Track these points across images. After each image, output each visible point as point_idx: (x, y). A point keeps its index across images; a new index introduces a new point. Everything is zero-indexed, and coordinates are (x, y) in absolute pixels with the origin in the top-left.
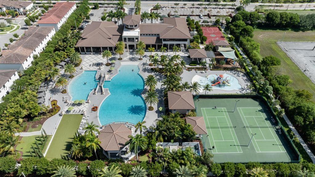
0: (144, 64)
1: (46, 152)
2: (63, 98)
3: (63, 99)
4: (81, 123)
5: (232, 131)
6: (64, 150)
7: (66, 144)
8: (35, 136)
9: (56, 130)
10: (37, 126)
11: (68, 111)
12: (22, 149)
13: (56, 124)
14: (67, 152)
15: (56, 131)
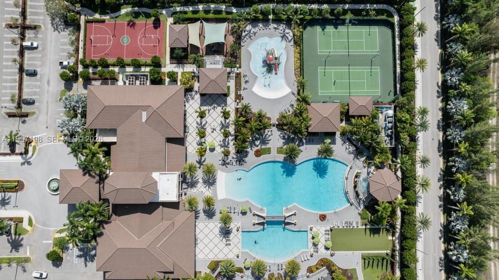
0: (224, 163)
1: (382, 252)
2: (303, 262)
3: (305, 261)
4: (345, 227)
5: (353, 69)
6: (379, 235)
7: (372, 235)
8: (362, 271)
10: (350, 274)
11: (327, 248)
12: (378, 277)
14: (381, 232)
15: (356, 252)
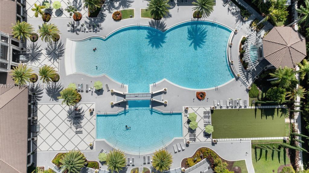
0: (74, 30)
1: (277, 138)
2: (176, 153)
3: (179, 151)
4: (230, 108)
6: (273, 117)
7: (264, 117)
8: (253, 163)
9: (242, 139)
10: (237, 168)
11: (207, 135)
12: (274, 171)
13: (232, 143)
14: (276, 113)
15: (244, 139)
